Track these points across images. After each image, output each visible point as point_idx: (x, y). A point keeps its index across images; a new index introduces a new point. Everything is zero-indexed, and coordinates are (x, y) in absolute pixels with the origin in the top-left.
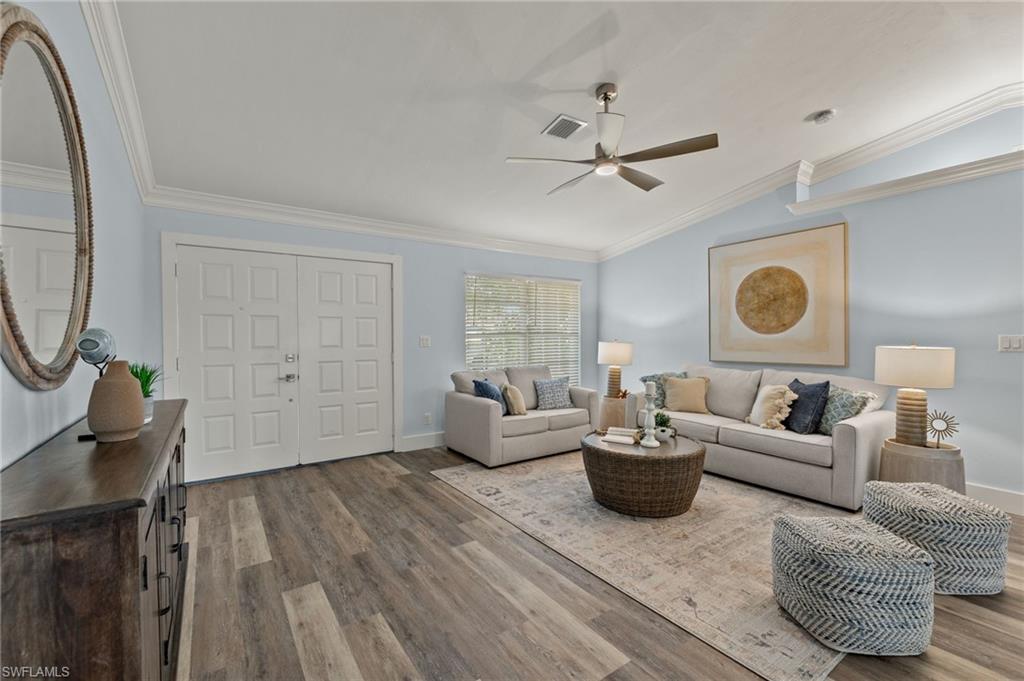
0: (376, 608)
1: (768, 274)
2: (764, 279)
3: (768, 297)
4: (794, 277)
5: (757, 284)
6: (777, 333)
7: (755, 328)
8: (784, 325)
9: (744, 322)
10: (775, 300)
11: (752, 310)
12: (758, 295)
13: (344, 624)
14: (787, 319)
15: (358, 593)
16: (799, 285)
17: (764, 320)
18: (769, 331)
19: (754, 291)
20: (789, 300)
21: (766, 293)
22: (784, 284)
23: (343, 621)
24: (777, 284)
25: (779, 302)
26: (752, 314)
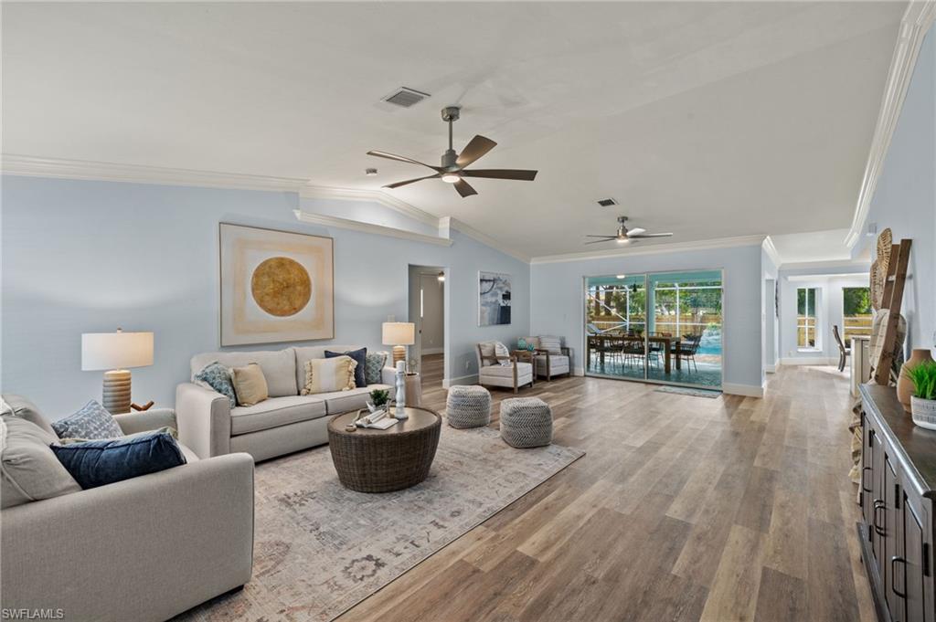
0: (670, 578)
1: (282, 263)
2: (278, 267)
3: (282, 284)
4: (302, 271)
5: (273, 270)
6: (289, 315)
7: (270, 311)
8: (295, 309)
9: (261, 306)
10: (287, 287)
11: (267, 294)
12: (273, 281)
13: (705, 589)
14: (297, 303)
15: (669, 601)
16: (306, 277)
17: (278, 304)
18: (283, 313)
19: (269, 277)
20: (299, 288)
21: (281, 281)
22: (294, 276)
23: (703, 591)
24: (290, 274)
25: (291, 289)
26: (267, 298)
